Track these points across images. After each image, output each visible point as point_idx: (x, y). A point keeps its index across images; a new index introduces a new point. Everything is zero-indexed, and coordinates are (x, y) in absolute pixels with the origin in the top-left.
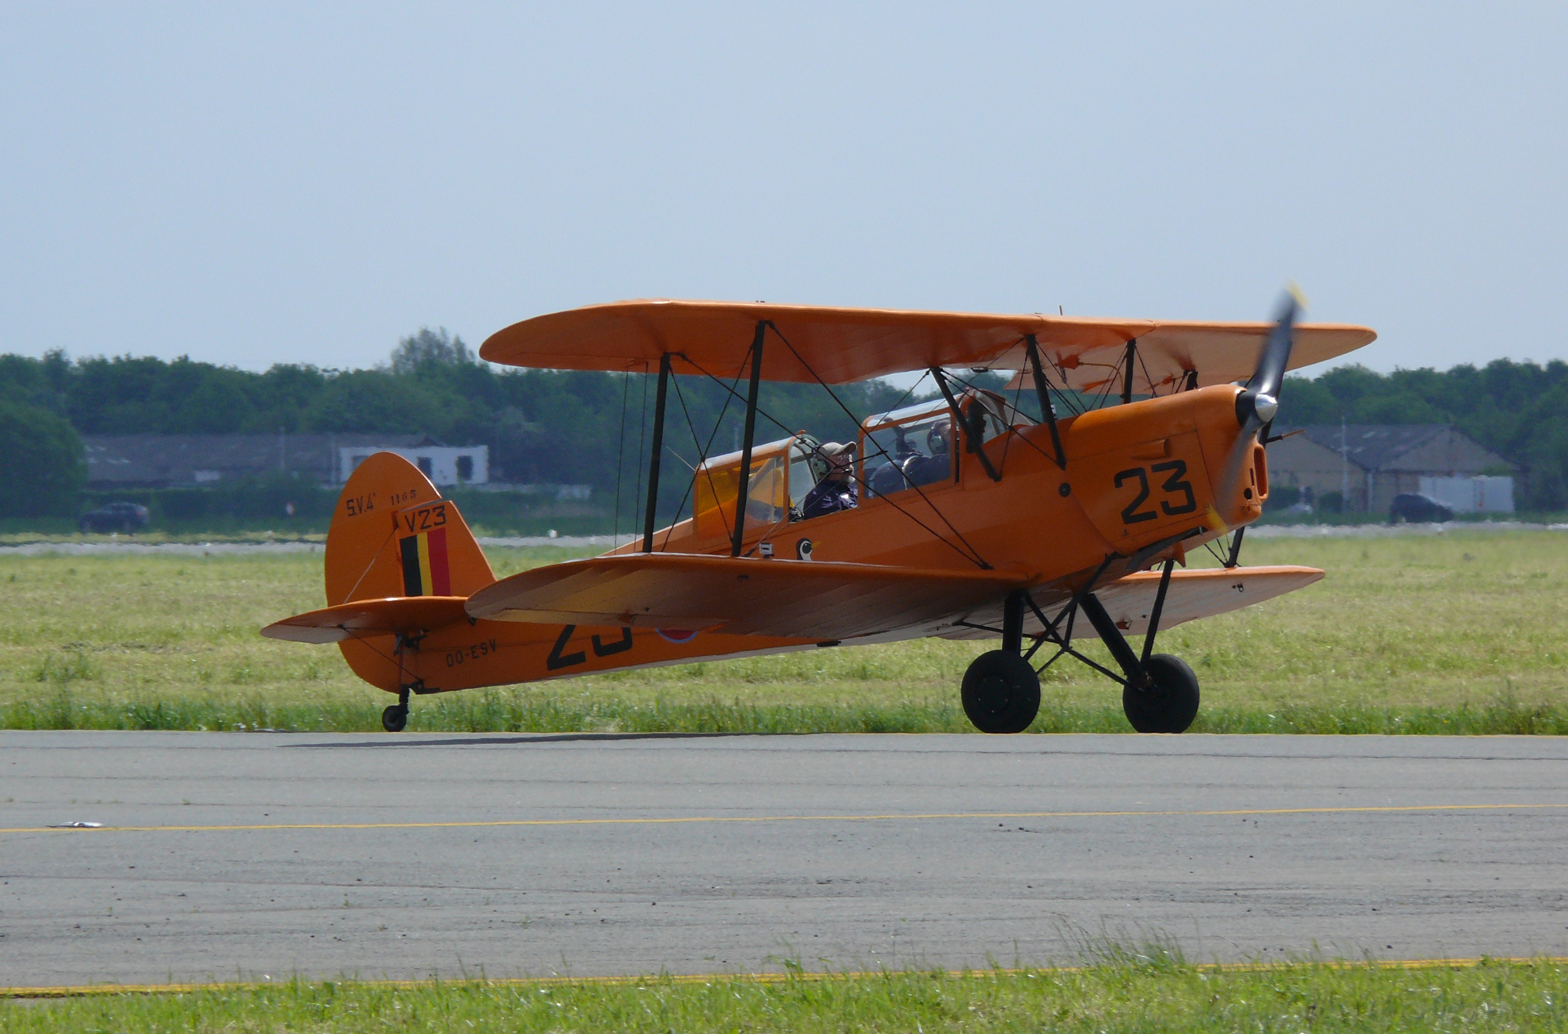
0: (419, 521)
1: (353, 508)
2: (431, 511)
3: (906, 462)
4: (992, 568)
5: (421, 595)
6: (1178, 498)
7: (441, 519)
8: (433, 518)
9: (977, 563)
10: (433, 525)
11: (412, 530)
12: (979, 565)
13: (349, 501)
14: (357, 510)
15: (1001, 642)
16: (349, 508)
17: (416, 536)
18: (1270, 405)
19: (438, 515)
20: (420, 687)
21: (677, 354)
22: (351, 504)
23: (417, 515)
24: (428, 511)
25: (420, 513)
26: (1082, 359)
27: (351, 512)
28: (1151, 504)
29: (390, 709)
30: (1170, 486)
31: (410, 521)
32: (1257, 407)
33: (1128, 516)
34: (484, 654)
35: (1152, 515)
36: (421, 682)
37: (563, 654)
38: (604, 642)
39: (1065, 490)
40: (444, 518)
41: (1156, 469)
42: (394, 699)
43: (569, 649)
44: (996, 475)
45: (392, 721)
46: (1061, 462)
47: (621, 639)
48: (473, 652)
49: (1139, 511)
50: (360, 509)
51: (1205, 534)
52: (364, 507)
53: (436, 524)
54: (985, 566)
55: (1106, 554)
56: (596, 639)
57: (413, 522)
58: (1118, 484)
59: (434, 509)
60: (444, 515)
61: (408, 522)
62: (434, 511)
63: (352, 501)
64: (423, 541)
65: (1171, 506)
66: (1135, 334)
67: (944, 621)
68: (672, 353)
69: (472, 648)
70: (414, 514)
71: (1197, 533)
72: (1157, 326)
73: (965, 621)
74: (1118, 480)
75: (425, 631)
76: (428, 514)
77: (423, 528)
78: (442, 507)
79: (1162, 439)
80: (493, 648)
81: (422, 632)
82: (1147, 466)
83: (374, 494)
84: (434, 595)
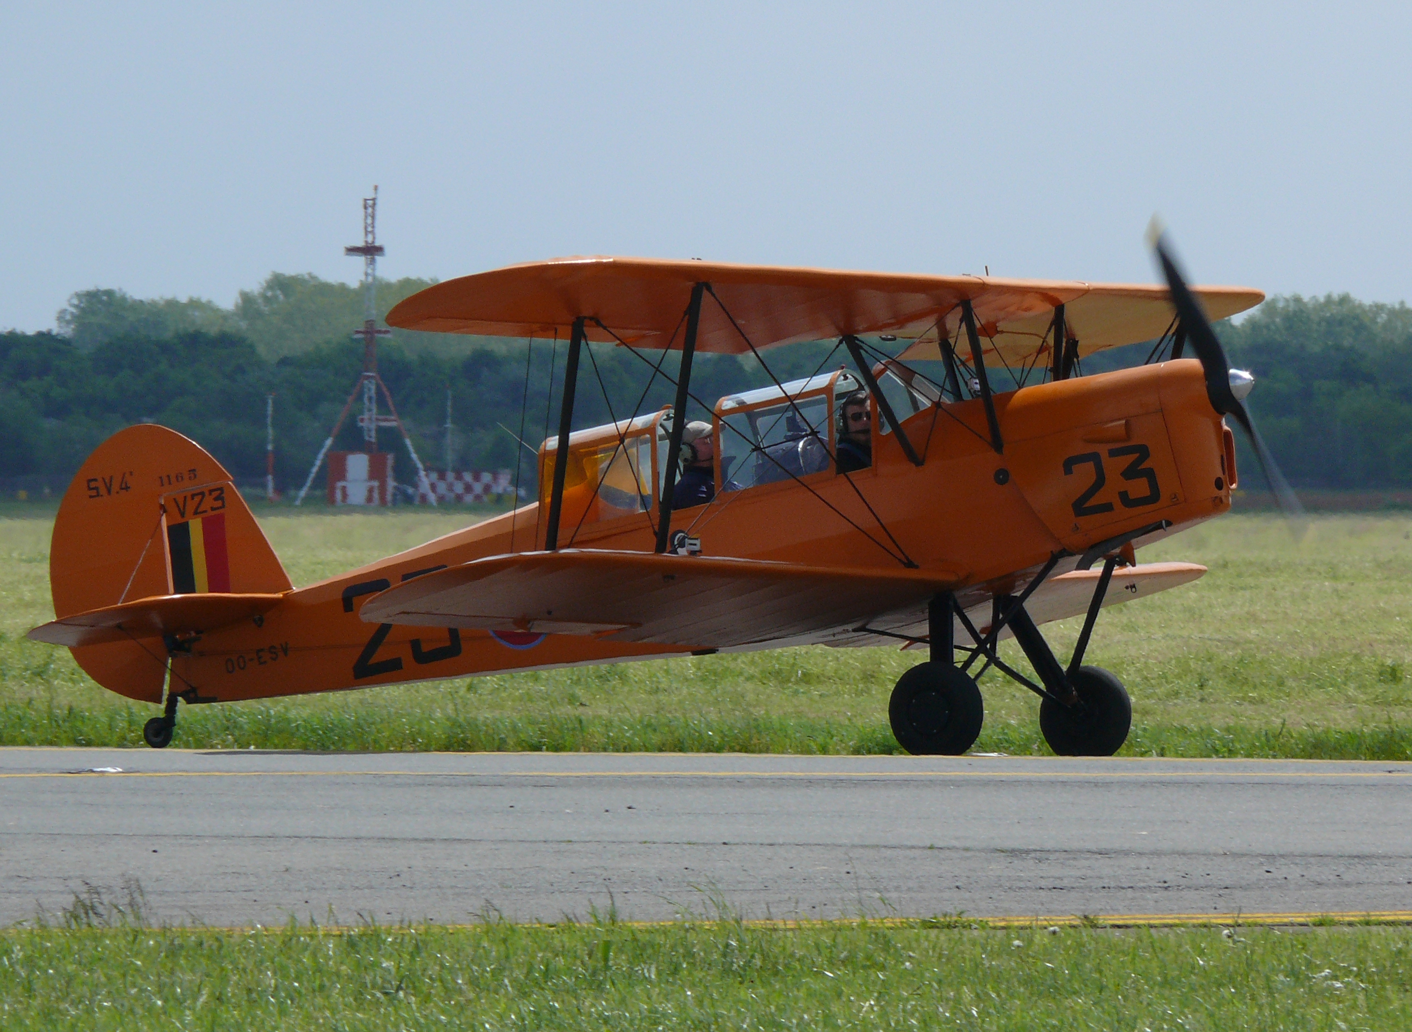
0: (191, 506)
1: (96, 488)
2: (207, 493)
3: (801, 444)
4: (917, 567)
5: (194, 592)
6: (1139, 488)
7: (218, 503)
8: (209, 502)
9: (900, 560)
10: (209, 510)
11: (182, 515)
12: (904, 564)
13: (89, 481)
14: (103, 490)
15: (927, 650)
16: (90, 489)
17: (187, 523)
18: (1245, 382)
19: (216, 499)
20: (192, 695)
21: (591, 319)
22: (93, 485)
23: (189, 498)
24: (202, 494)
25: (193, 496)
26: (1001, 326)
27: (94, 493)
28: (1107, 494)
29: (153, 721)
30: (1130, 473)
31: (181, 506)
32: (1231, 384)
33: (1080, 507)
34: (274, 659)
35: (1107, 507)
36: (194, 690)
37: (373, 660)
38: (425, 648)
39: (1002, 477)
40: (223, 503)
41: (1113, 453)
42: (158, 710)
43: (381, 655)
44: (916, 458)
45: (157, 734)
46: (997, 444)
47: (448, 644)
48: (260, 658)
49: (1092, 502)
50: (109, 492)
51: (1168, 529)
52: (115, 487)
53: (213, 509)
54: (910, 564)
55: (1052, 552)
56: (415, 645)
57: (184, 506)
58: (1068, 470)
59: (211, 491)
60: (222, 499)
61: (178, 506)
62: (210, 494)
63: (95, 480)
64: (196, 528)
65: (1131, 497)
66: (1063, 298)
67: (846, 627)
68: (585, 317)
69: (259, 651)
70: (185, 497)
71: (1159, 527)
72: (1091, 288)
73: (868, 627)
74: (1068, 466)
75: (197, 632)
76: (203, 498)
77: (196, 513)
78: (221, 489)
79: (1120, 419)
80: (285, 651)
81: (193, 634)
82: (1103, 450)
83: (131, 473)
84: (210, 592)
